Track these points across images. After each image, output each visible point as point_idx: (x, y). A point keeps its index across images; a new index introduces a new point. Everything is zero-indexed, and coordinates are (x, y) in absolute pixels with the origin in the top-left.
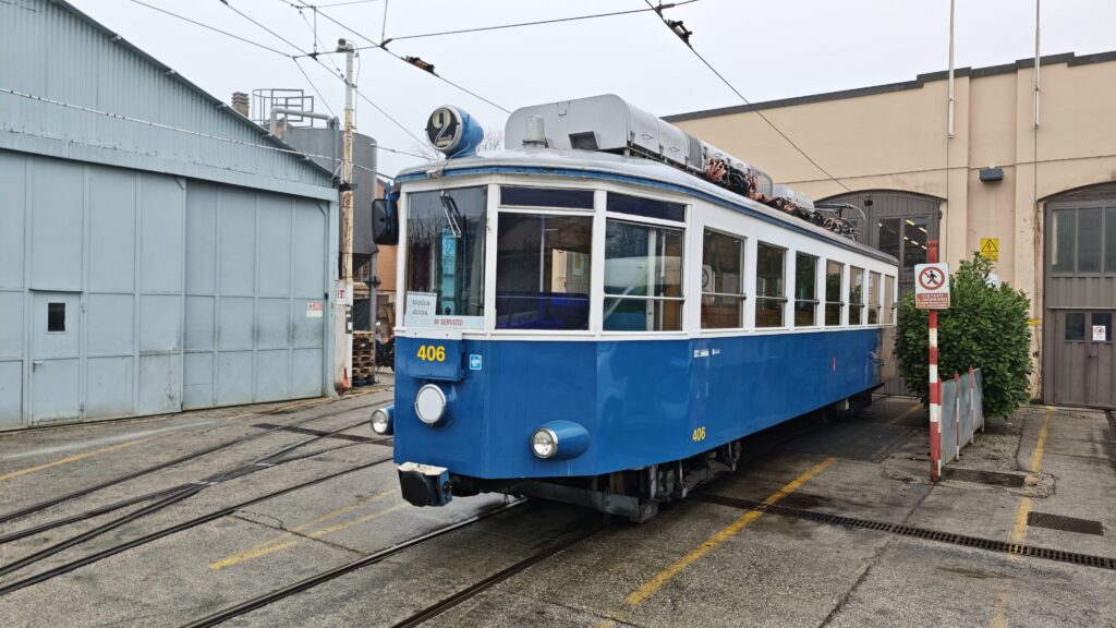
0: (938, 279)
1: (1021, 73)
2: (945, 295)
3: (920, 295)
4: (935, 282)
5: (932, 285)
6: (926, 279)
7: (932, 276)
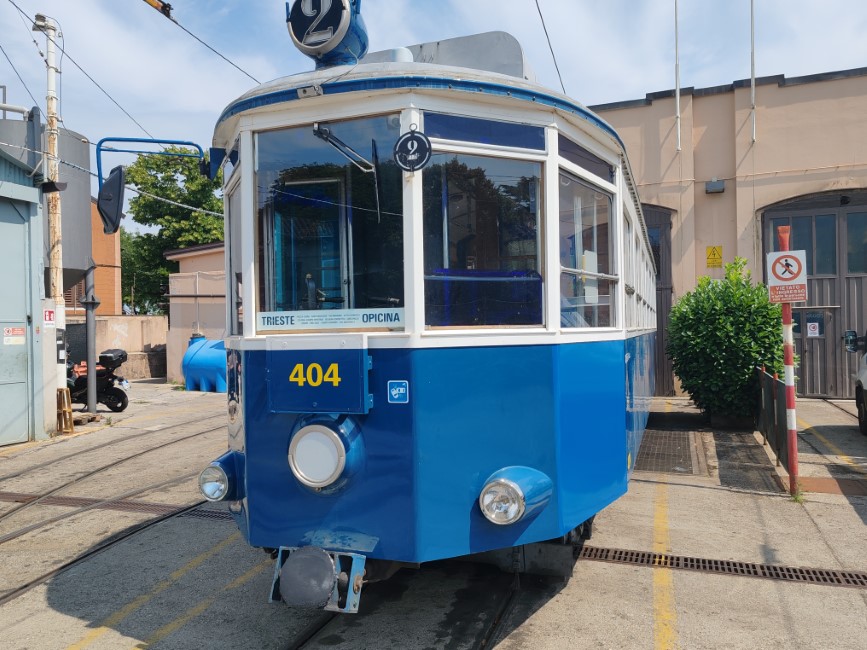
0: (794, 269)
1: (738, 92)
2: (802, 286)
3: (774, 288)
4: (791, 272)
5: (787, 275)
6: (780, 269)
7: (788, 265)
